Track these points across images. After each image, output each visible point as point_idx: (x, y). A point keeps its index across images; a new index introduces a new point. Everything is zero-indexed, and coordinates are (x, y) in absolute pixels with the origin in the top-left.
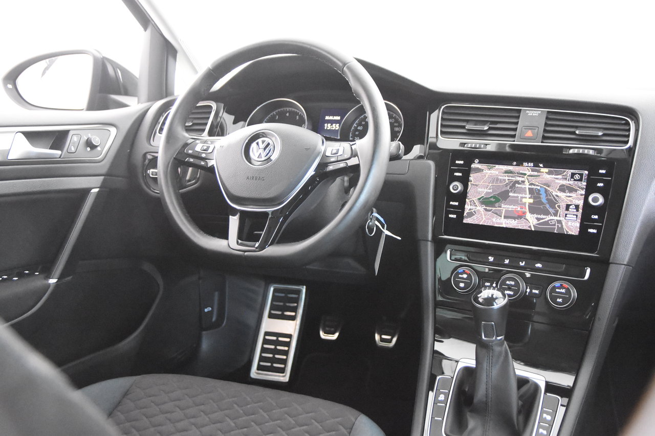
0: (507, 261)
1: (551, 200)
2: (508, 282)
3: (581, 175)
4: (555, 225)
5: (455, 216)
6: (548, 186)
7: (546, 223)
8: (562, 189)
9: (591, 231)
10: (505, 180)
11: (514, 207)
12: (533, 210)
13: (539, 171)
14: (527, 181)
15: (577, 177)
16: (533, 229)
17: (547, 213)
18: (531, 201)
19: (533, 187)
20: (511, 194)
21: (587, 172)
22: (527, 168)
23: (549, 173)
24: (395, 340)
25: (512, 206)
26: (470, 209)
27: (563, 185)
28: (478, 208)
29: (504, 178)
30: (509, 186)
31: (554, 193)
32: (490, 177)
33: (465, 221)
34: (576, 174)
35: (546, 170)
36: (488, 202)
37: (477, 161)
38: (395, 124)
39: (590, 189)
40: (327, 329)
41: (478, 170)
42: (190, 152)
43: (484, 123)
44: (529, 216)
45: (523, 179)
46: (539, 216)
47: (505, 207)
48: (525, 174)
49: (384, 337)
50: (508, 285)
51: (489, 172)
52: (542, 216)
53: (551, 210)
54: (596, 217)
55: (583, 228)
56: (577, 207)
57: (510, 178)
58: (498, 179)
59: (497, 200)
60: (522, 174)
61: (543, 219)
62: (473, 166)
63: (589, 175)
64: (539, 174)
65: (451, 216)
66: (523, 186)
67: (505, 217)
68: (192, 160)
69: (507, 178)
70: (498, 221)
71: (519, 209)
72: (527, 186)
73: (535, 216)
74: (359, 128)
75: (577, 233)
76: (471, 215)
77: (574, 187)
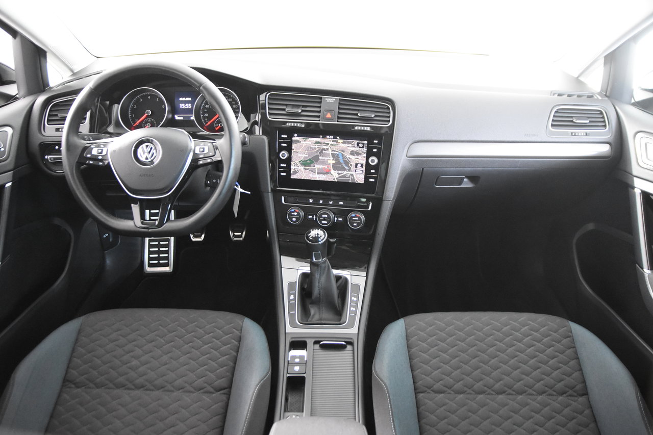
0: (321, 202)
1: (346, 161)
2: (323, 216)
3: (363, 144)
4: (349, 177)
5: (285, 174)
6: (344, 152)
7: (344, 176)
8: (352, 153)
9: (371, 180)
10: (315, 148)
11: (323, 166)
12: (335, 168)
13: (337, 142)
14: (330, 149)
15: (361, 145)
16: (336, 181)
17: (344, 170)
18: (334, 162)
19: (334, 152)
20: (320, 158)
21: (366, 142)
22: (329, 139)
23: (344, 143)
26: (295, 169)
27: (353, 151)
28: (300, 168)
30: (318, 153)
31: (348, 156)
32: (305, 146)
33: (292, 177)
34: (360, 143)
35: (341, 141)
36: (305, 163)
37: (296, 135)
38: (233, 103)
39: (369, 154)
40: (196, 234)
41: (297, 142)
42: (89, 156)
43: (298, 106)
44: (333, 172)
45: (327, 147)
46: (339, 172)
47: (317, 167)
48: (328, 144)
49: (235, 234)
50: (323, 217)
51: (305, 142)
52: (341, 172)
53: (346, 168)
54: (374, 171)
55: (366, 178)
56: (362, 165)
57: (319, 147)
58: (311, 148)
59: (312, 162)
60: (326, 144)
61: (342, 173)
62: (293, 139)
63: (368, 144)
64: (337, 144)
65: (282, 174)
66: (328, 152)
67: (318, 173)
68: (91, 162)
69: (317, 147)
70: (314, 176)
71: (326, 168)
72: (330, 152)
73: (337, 171)
74: (206, 106)
75: (363, 182)
76: (295, 172)
77: (361, 152)
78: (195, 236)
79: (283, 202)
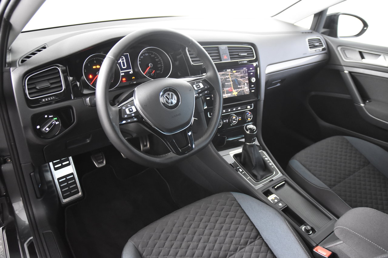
0: (229, 110)
1: (239, 83)
2: (233, 118)
4: (242, 92)
5: (209, 98)
6: (237, 78)
7: (239, 92)
8: (242, 77)
9: (252, 91)
10: (222, 78)
11: (229, 88)
12: (234, 88)
13: (232, 72)
14: (230, 77)
16: (236, 96)
18: (233, 84)
19: (232, 79)
21: (247, 70)
22: (229, 72)
23: (236, 72)
25: (228, 88)
27: (241, 76)
29: (222, 77)
30: (224, 81)
31: (239, 80)
34: (244, 71)
39: (250, 76)
44: (234, 90)
45: (228, 77)
47: (225, 89)
48: (228, 74)
52: (238, 90)
53: (240, 87)
54: (253, 86)
55: (250, 90)
56: (247, 83)
57: (224, 77)
61: (238, 91)
65: (207, 98)
67: (227, 93)
69: (223, 77)
70: (225, 95)
71: (230, 89)
72: (230, 79)
73: (236, 90)
75: (249, 93)
77: (245, 76)
78: (98, 164)
79: (209, 116)
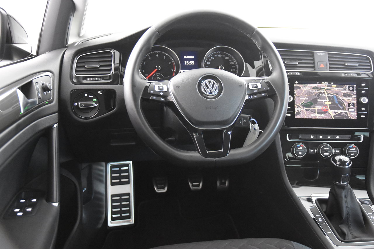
0: (321, 137)
1: (340, 101)
2: (325, 149)
3: (353, 87)
4: (344, 115)
5: (290, 115)
6: (337, 94)
7: (340, 114)
8: (345, 95)
9: (362, 116)
10: (314, 92)
11: (322, 107)
12: (332, 108)
13: (331, 86)
14: (326, 92)
15: (351, 88)
16: (333, 118)
17: (339, 109)
18: (330, 103)
19: (329, 95)
20: (318, 100)
21: (355, 86)
22: (325, 85)
23: (337, 87)
24: (201, 185)
25: (320, 107)
26: (298, 110)
27: (344, 94)
28: (302, 109)
29: (313, 91)
30: (317, 96)
31: (341, 98)
32: (306, 91)
33: (296, 117)
34: (350, 87)
35: (335, 86)
36: (307, 105)
37: (297, 82)
38: (230, 60)
39: (359, 95)
41: (298, 88)
43: (295, 60)
44: (330, 111)
45: (324, 91)
46: (335, 111)
47: (316, 107)
48: (324, 89)
49: (194, 184)
50: (325, 150)
51: (305, 88)
52: (337, 111)
53: (341, 107)
54: (364, 109)
55: (358, 115)
56: (353, 104)
57: (317, 91)
58: (310, 92)
59: (312, 104)
60: (322, 88)
61: (337, 112)
62: (295, 85)
63: (357, 87)
64: (332, 88)
65: (287, 115)
66: (325, 95)
67: (318, 113)
68: (155, 98)
69: (315, 91)
70: (314, 115)
71: (324, 108)
72: (326, 95)
73: (333, 111)
74: (208, 63)
75: (356, 118)
76: (298, 113)
77: (351, 94)
78: (158, 188)
79: (288, 139)
